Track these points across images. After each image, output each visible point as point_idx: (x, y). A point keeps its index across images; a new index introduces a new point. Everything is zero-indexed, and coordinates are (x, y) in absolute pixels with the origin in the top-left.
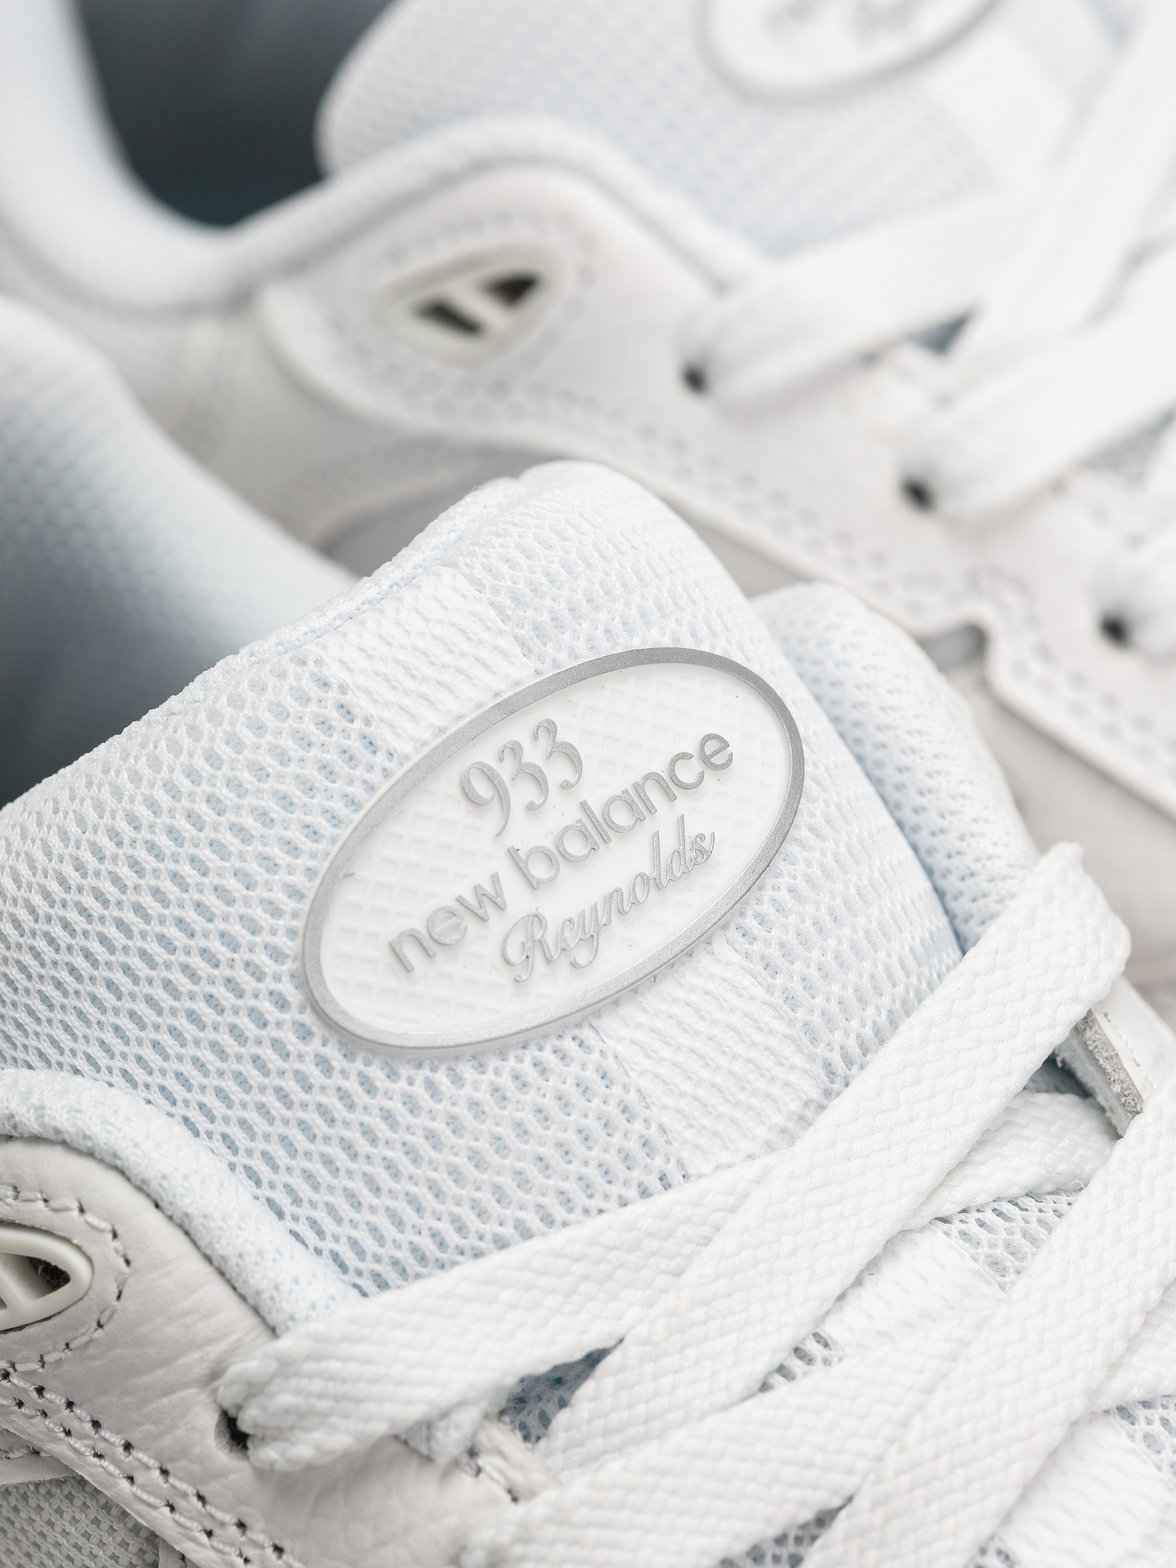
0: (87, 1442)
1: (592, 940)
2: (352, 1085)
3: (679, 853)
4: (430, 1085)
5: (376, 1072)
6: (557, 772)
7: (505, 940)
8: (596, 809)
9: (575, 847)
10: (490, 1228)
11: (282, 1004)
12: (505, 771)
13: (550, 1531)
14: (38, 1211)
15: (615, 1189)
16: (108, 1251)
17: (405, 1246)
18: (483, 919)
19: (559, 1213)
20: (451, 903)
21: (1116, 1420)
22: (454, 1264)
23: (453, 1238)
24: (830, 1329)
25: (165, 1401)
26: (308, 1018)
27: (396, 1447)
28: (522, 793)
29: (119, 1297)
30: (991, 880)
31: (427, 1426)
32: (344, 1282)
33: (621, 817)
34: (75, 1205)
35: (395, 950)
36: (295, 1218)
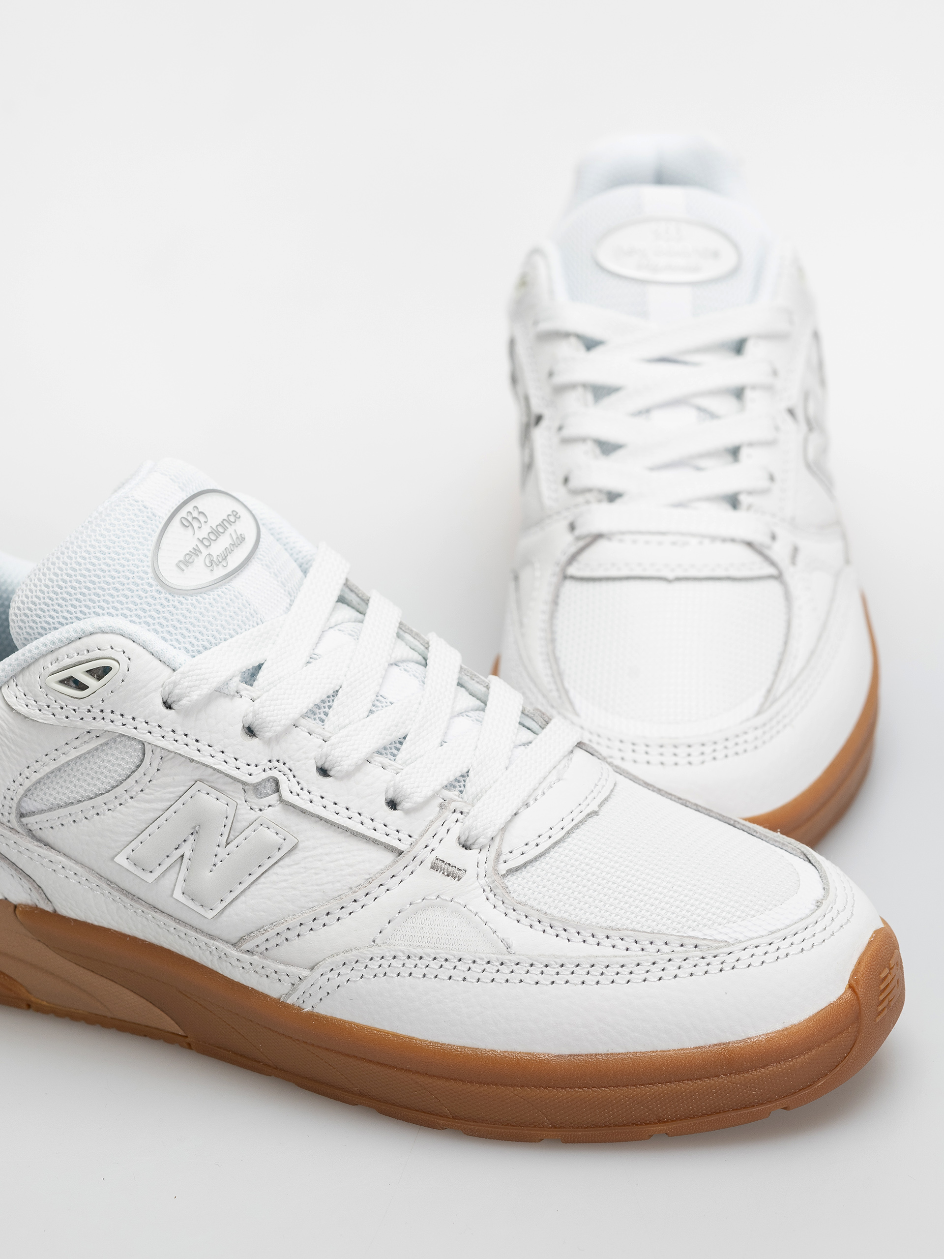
0: (120, 722)
1: (225, 558)
2: (176, 603)
3: (238, 538)
4: (197, 600)
5: (181, 599)
6: (202, 519)
7: (205, 561)
8: (215, 528)
9: (213, 537)
10: (222, 636)
11: (151, 586)
12: (190, 519)
13: (261, 709)
14: (98, 654)
15: (251, 623)
16: (122, 658)
17: (200, 646)
18: (197, 555)
19: (239, 631)
20: (188, 552)
21: (395, 667)
22: (219, 643)
23: (213, 641)
24: (316, 651)
25: (145, 699)
26: (159, 588)
27: (218, 693)
28: (196, 524)
29: (128, 670)
30: (303, 559)
31: (226, 683)
32: (189, 655)
33: (221, 530)
34: (109, 647)
35: (178, 566)
36: (171, 640)
